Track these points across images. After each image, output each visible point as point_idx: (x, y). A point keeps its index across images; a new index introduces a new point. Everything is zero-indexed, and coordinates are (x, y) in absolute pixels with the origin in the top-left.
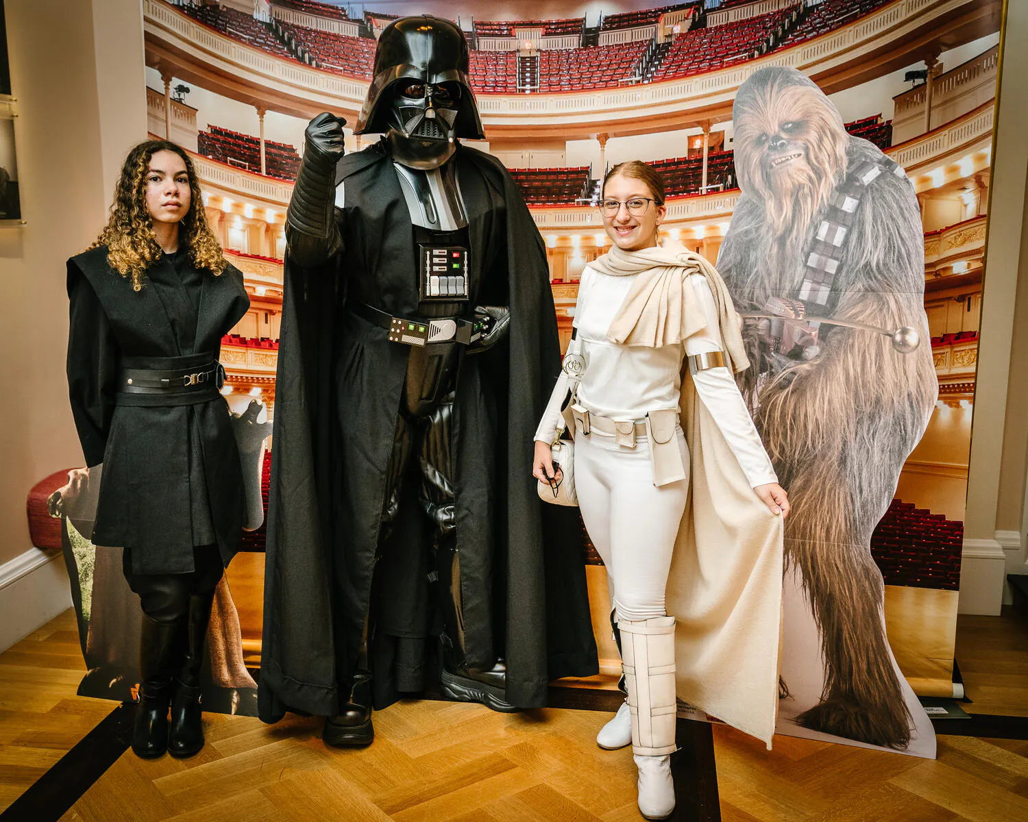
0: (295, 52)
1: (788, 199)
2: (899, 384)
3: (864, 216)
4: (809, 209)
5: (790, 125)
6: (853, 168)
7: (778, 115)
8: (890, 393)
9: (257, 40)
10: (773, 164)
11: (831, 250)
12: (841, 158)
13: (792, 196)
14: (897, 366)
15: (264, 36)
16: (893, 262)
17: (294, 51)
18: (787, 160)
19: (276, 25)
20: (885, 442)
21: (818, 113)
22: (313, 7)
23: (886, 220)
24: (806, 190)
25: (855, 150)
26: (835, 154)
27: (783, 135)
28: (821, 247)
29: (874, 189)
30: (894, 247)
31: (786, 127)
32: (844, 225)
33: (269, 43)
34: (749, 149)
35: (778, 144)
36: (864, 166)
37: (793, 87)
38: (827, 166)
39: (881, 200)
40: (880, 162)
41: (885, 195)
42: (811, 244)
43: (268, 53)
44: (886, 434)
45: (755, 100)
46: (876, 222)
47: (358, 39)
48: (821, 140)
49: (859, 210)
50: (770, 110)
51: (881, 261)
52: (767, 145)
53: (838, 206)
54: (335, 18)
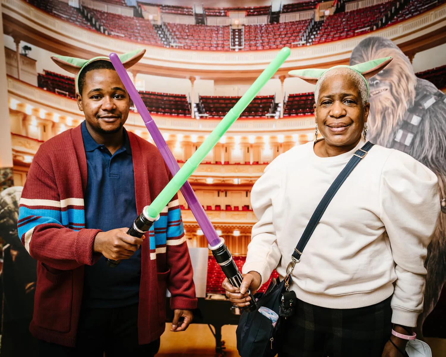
0: (95, 26)
1: (379, 115)
2: (443, 233)
3: (424, 127)
4: (391, 122)
5: (382, 72)
6: (418, 98)
8: (437, 237)
9: (72, 18)
10: (371, 94)
11: (403, 148)
12: (412, 92)
13: (381, 113)
14: (442, 221)
15: (75, 16)
16: (442, 156)
18: (379, 92)
19: (83, 9)
20: (433, 266)
21: (399, 64)
23: (438, 130)
24: (390, 111)
25: (420, 86)
26: (408, 89)
27: (378, 78)
28: (397, 145)
29: (431, 111)
30: (443, 148)
31: (379, 72)
32: (412, 132)
33: (79, 20)
35: (375, 82)
36: (425, 97)
37: (384, 49)
38: (403, 97)
39: (435, 118)
40: (435, 94)
41: (438, 115)
42: (392, 143)
43: (79, 27)
44: (434, 263)
45: (362, 56)
46: (432, 132)
47: (133, 18)
48: (400, 81)
49: (421, 124)
51: (434, 156)
53: (409, 121)
54: (119, 5)
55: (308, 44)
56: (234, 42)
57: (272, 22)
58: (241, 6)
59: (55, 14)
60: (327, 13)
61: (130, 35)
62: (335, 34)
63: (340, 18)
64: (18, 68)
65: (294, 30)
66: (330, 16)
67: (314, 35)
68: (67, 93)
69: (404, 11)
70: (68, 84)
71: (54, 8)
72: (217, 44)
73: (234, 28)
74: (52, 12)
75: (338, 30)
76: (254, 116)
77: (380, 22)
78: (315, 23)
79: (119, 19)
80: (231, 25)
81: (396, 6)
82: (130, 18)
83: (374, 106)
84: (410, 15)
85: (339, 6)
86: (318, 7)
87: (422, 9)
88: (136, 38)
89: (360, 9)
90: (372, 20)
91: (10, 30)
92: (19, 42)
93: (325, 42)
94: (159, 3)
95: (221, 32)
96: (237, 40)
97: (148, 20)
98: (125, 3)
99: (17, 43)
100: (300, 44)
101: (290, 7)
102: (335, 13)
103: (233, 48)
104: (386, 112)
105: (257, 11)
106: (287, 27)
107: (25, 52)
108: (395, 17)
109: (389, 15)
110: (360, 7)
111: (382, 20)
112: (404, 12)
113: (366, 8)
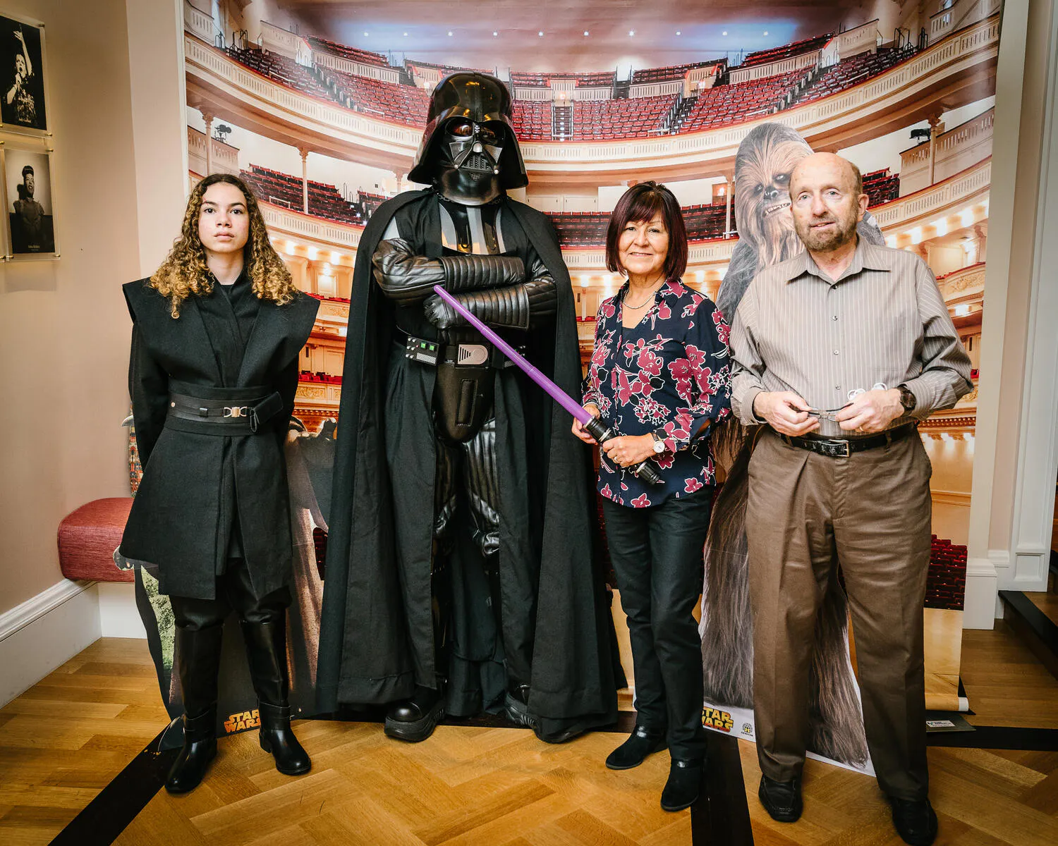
0: (337, 97)
1: (778, 243)
5: (782, 177)
7: (772, 167)
9: (300, 84)
10: (766, 212)
13: (781, 242)
15: (306, 80)
17: (336, 95)
18: (778, 208)
19: (318, 70)
22: (355, 53)
24: (794, 237)
27: (776, 186)
31: (778, 178)
33: (311, 87)
34: (747, 198)
35: (771, 194)
37: (785, 142)
43: (310, 96)
45: (754, 153)
47: (398, 86)
50: (765, 164)
52: (762, 195)
54: (376, 65)
55: (674, 133)
56: (558, 127)
57: (617, 98)
58: (569, 72)
59: (272, 76)
60: (703, 85)
61: (393, 113)
62: (714, 118)
63: (722, 93)
64: (208, 159)
65: (651, 111)
66: (706, 90)
67: (682, 119)
68: (289, 203)
69: (819, 86)
70: (291, 188)
71: (273, 68)
72: (532, 130)
73: (557, 105)
74: (267, 74)
75: (719, 112)
76: (588, 244)
77: (783, 101)
78: (684, 100)
79: (376, 87)
80: (553, 100)
81: (807, 78)
82: (394, 85)
83: (771, 229)
84: (829, 92)
85: (721, 76)
86: (688, 76)
87: (844, 84)
88: (403, 117)
89: (753, 82)
90: (771, 98)
91: (198, 99)
92: (212, 120)
93: (699, 130)
94: (440, 64)
95: (537, 111)
96: (562, 124)
97: (422, 90)
98: (386, 63)
99: (208, 120)
100: (660, 132)
101: (646, 74)
102: (714, 86)
103: (556, 135)
104: (788, 238)
105: (594, 80)
106: (641, 106)
107: (221, 134)
108: (806, 95)
109: (797, 92)
110: (753, 78)
111: (786, 98)
112: (818, 88)
113: (762, 80)
